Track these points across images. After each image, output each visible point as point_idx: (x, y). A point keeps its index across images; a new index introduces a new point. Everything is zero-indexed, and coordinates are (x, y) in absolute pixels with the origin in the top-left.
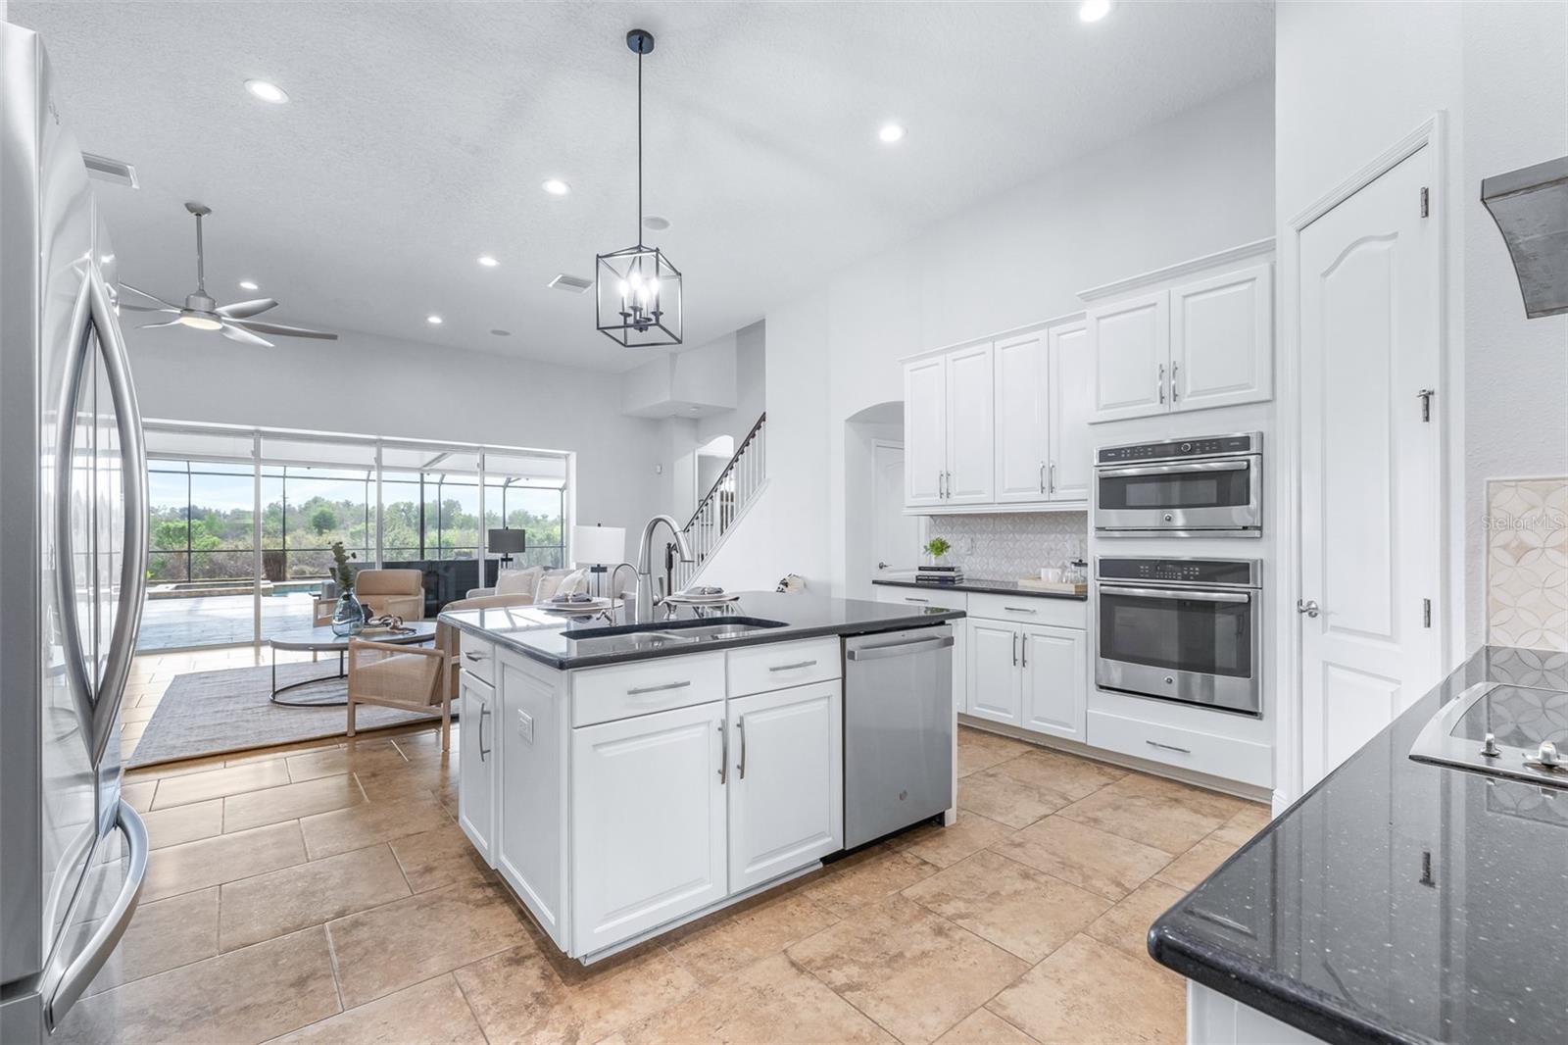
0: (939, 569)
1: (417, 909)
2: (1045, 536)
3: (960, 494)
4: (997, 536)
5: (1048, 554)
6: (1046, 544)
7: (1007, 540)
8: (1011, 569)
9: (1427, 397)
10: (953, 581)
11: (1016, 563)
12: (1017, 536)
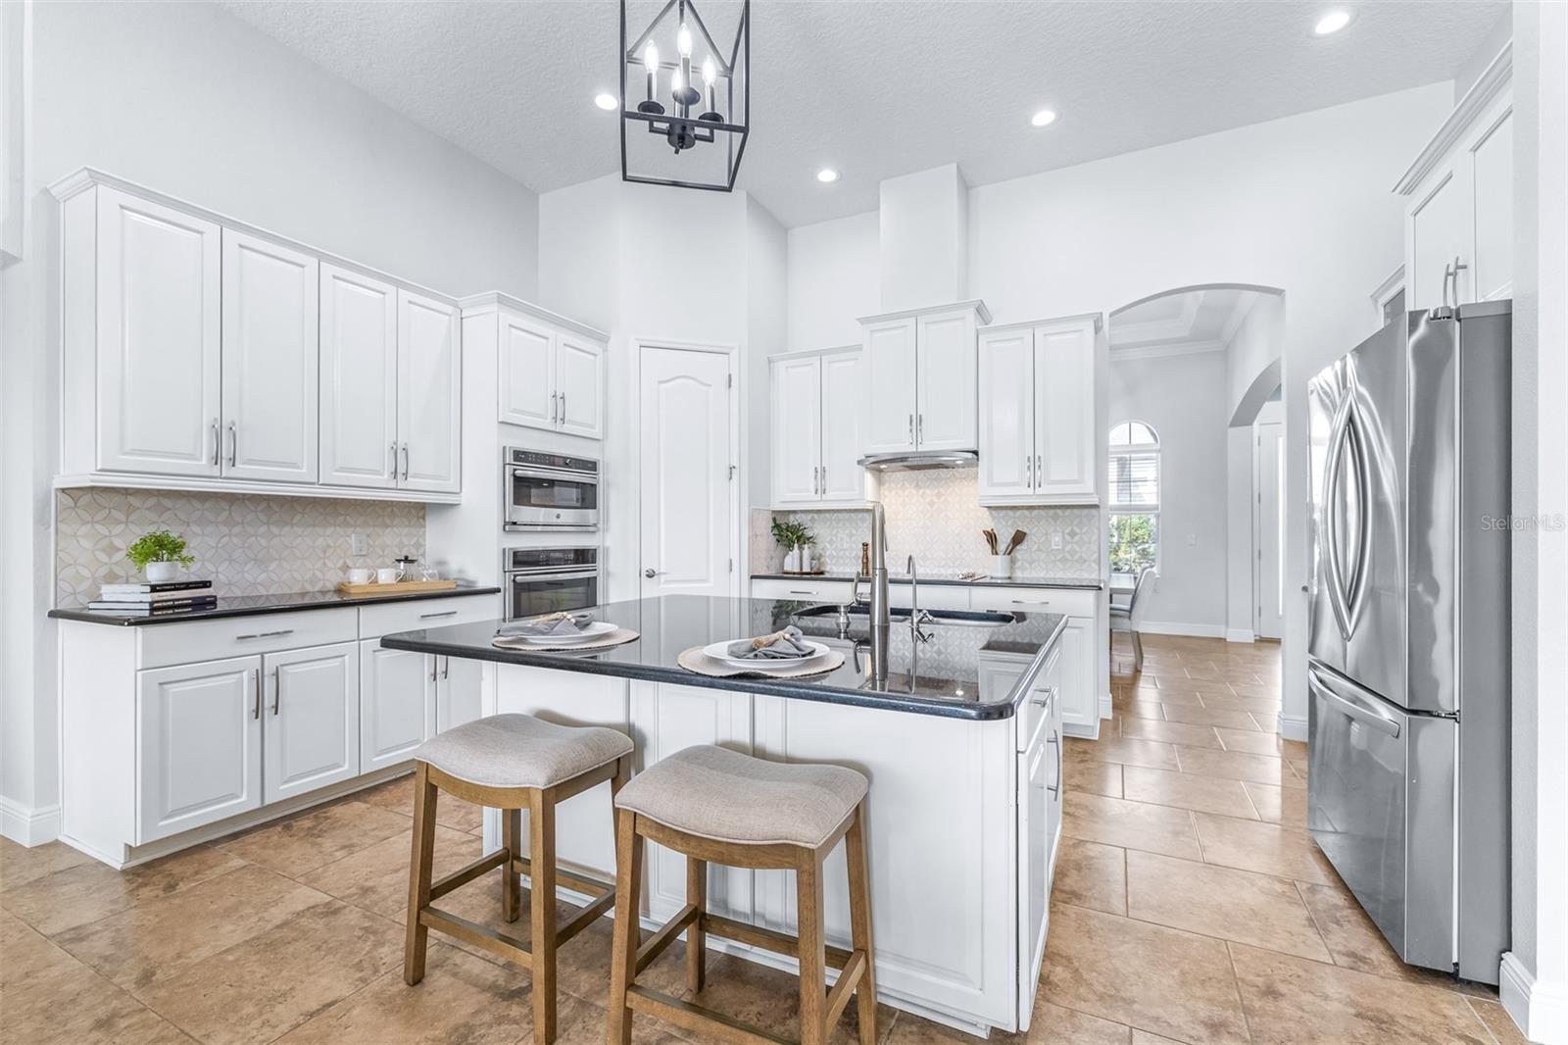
0: (187, 586)
1: (1135, 1002)
2: (319, 530)
3: (250, 462)
4: (236, 530)
5: (325, 552)
6: (321, 539)
7: (256, 536)
8: (263, 576)
9: (732, 468)
10: (213, 602)
11: (270, 568)
12: (275, 530)
